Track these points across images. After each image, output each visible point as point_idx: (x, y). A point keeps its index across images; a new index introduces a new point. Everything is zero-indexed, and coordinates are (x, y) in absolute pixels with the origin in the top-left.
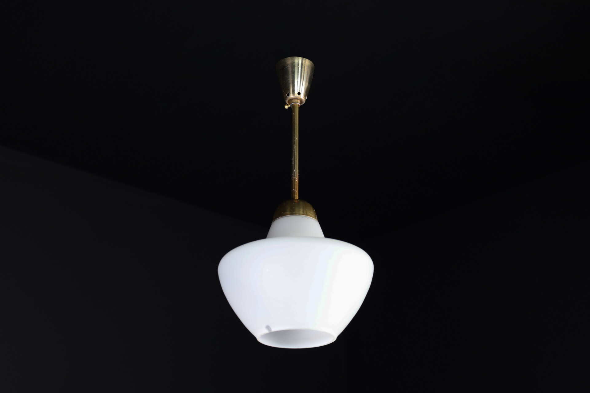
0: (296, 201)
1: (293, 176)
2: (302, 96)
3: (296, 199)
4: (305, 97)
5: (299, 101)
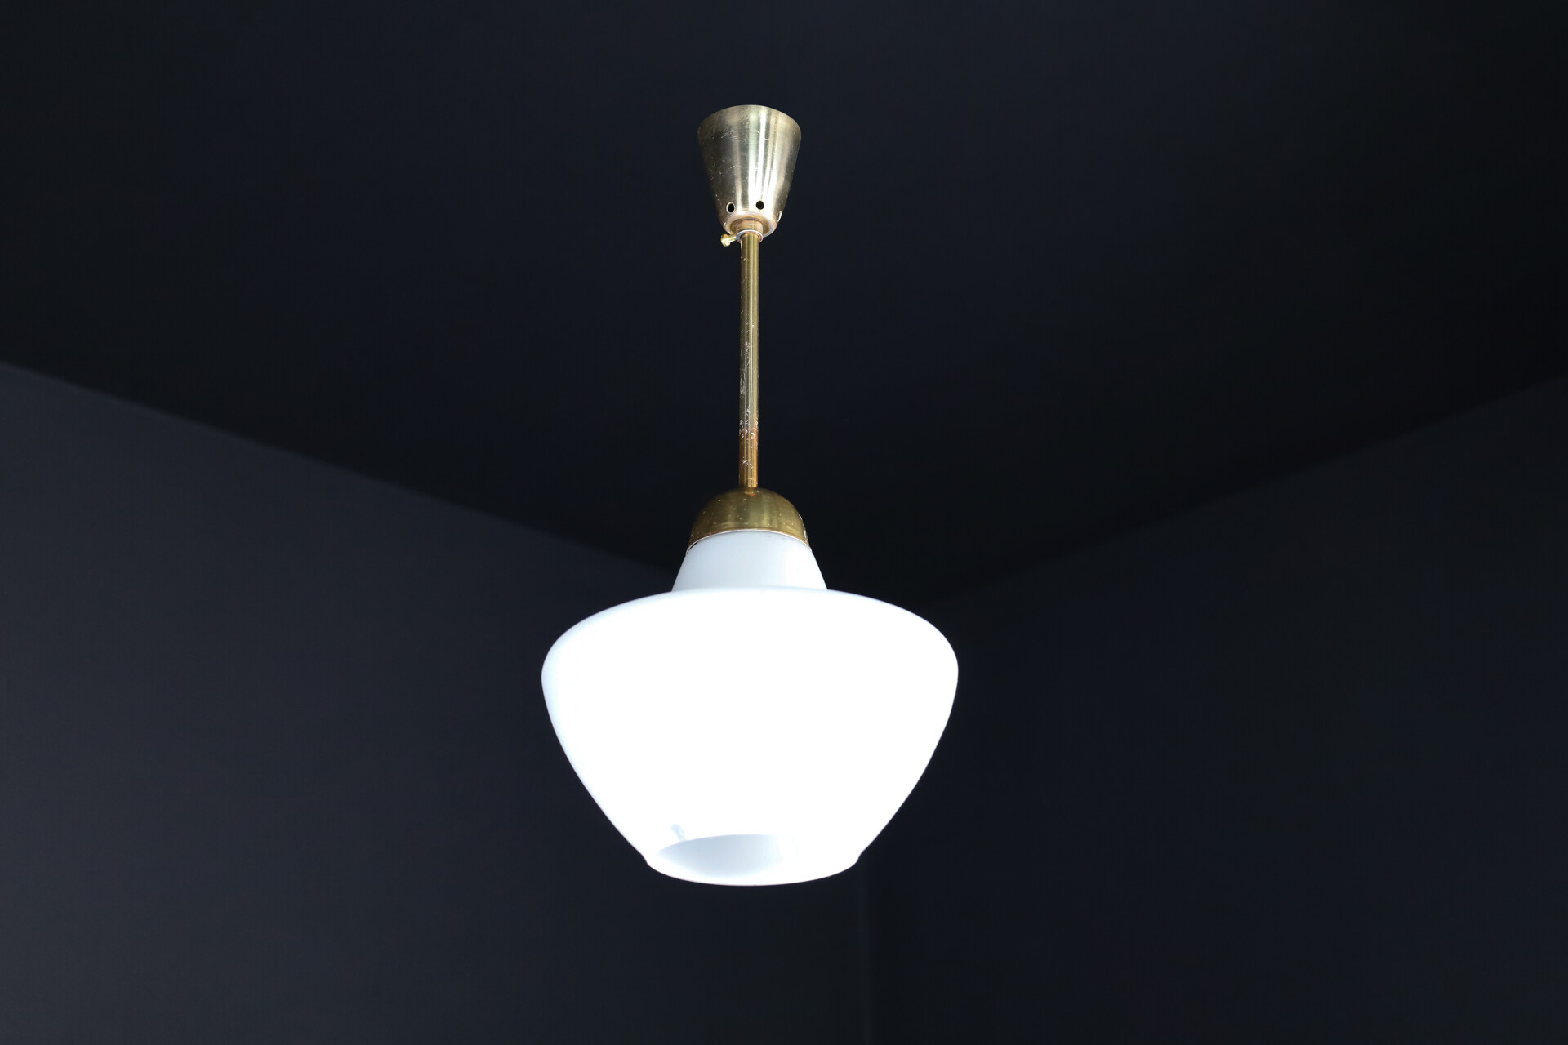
0: (752, 493)
1: (743, 424)
2: (770, 215)
3: (752, 488)
4: (776, 215)
5: (760, 226)
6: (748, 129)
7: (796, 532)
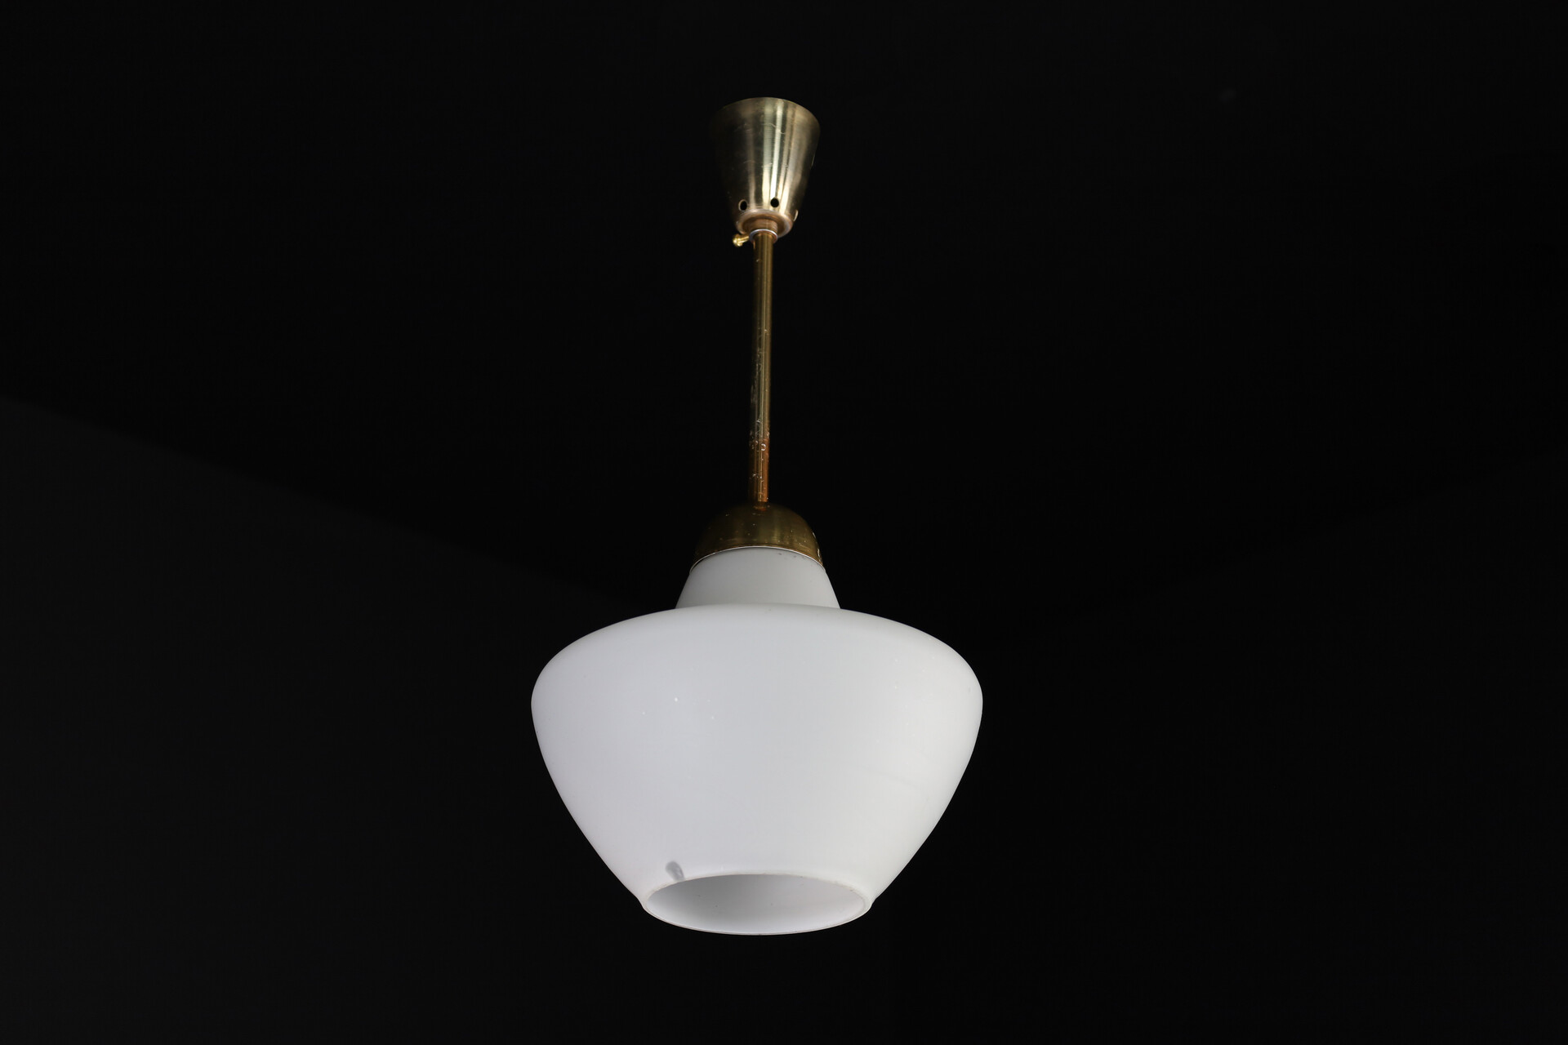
0: (762, 508)
1: (754, 435)
2: (783, 211)
3: (762, 502)
4: (792, 214)
5: (774, 225)
6: (763, 123)
7: (808, 550)
